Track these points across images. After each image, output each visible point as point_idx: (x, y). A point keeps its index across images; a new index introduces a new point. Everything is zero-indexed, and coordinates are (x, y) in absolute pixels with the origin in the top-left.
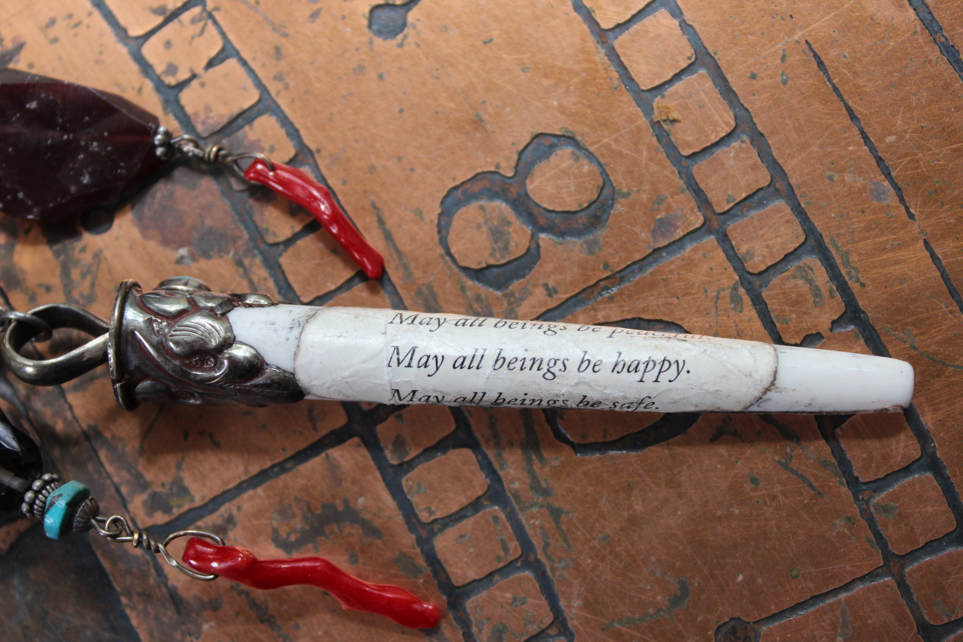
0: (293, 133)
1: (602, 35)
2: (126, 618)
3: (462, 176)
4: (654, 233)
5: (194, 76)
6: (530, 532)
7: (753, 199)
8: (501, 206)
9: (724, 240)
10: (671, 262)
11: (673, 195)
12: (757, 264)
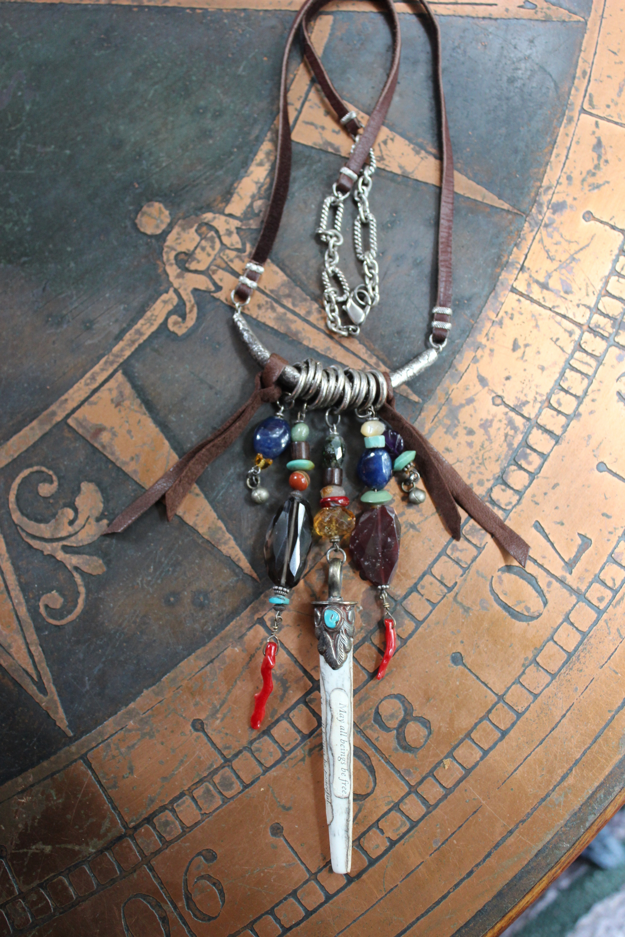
0: (410, 636)
1: (468, 735)
2: (232, 621)
3: (409, 698)
4: (405, 770)
5: (422, 596)
6: (295, 752)
7: (424, 801)
8: (402, 715)
9: (408, 794)
10: (397, 777)
11: (419, 773)
12: (403, 807)
